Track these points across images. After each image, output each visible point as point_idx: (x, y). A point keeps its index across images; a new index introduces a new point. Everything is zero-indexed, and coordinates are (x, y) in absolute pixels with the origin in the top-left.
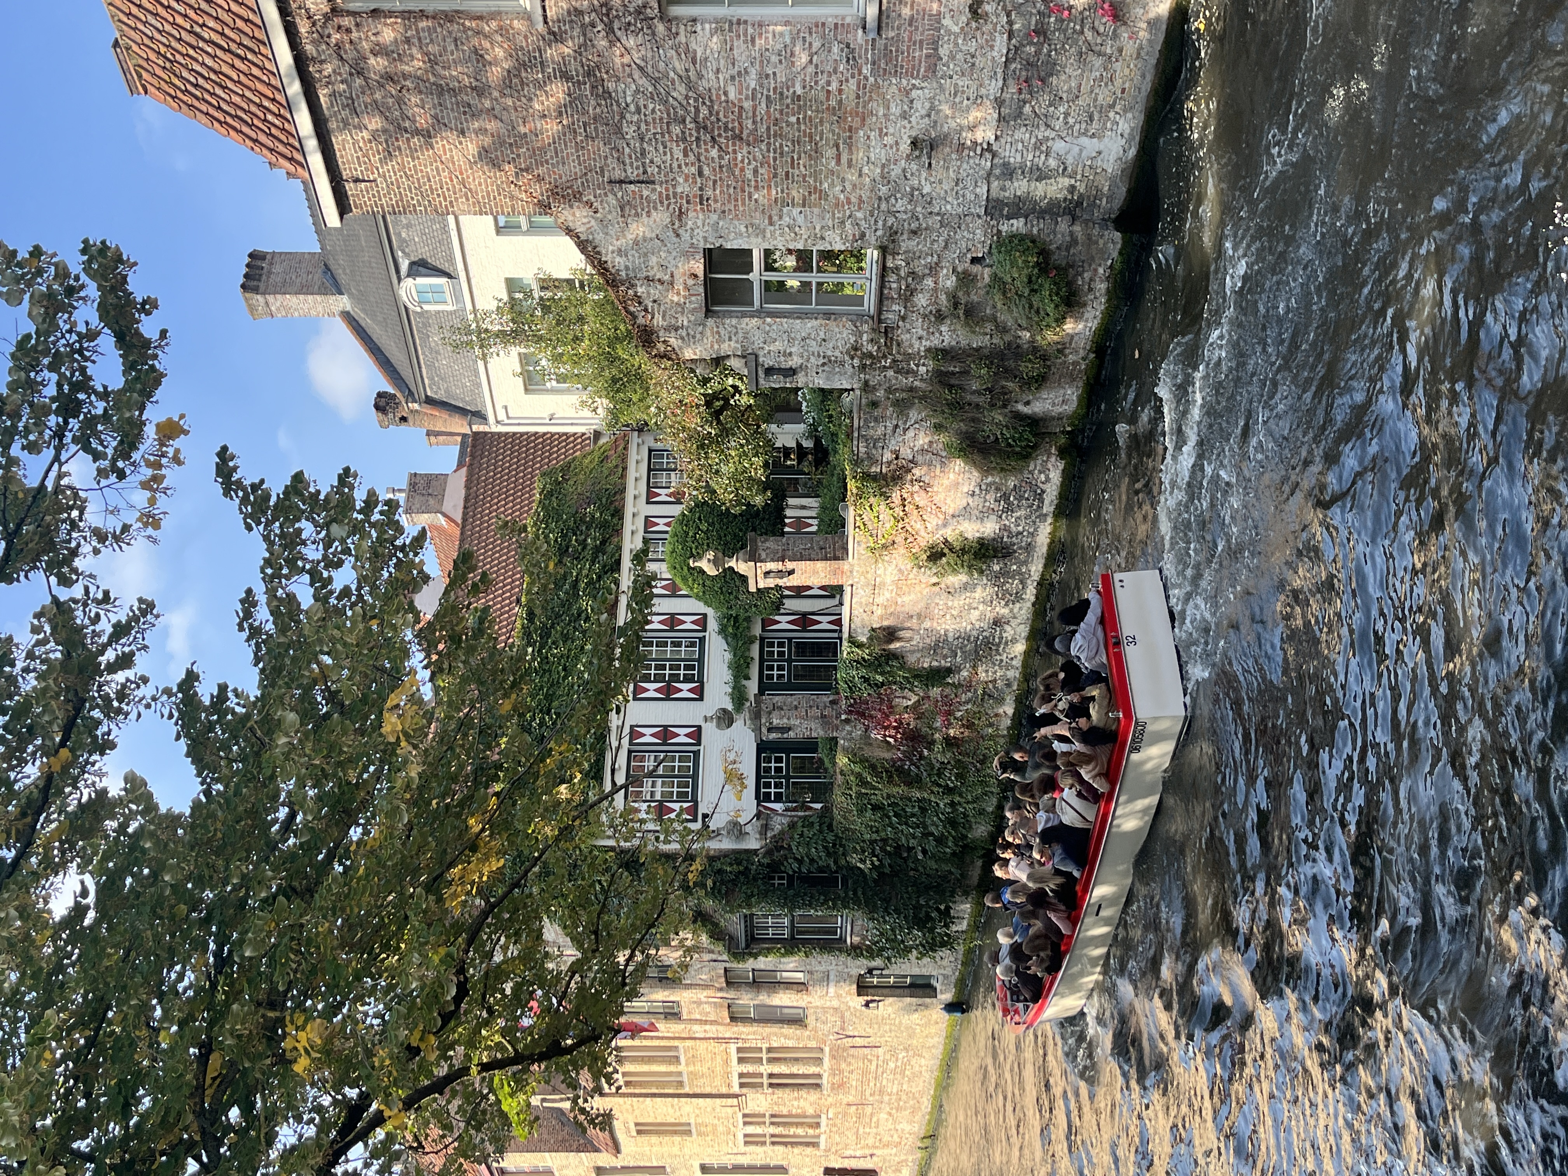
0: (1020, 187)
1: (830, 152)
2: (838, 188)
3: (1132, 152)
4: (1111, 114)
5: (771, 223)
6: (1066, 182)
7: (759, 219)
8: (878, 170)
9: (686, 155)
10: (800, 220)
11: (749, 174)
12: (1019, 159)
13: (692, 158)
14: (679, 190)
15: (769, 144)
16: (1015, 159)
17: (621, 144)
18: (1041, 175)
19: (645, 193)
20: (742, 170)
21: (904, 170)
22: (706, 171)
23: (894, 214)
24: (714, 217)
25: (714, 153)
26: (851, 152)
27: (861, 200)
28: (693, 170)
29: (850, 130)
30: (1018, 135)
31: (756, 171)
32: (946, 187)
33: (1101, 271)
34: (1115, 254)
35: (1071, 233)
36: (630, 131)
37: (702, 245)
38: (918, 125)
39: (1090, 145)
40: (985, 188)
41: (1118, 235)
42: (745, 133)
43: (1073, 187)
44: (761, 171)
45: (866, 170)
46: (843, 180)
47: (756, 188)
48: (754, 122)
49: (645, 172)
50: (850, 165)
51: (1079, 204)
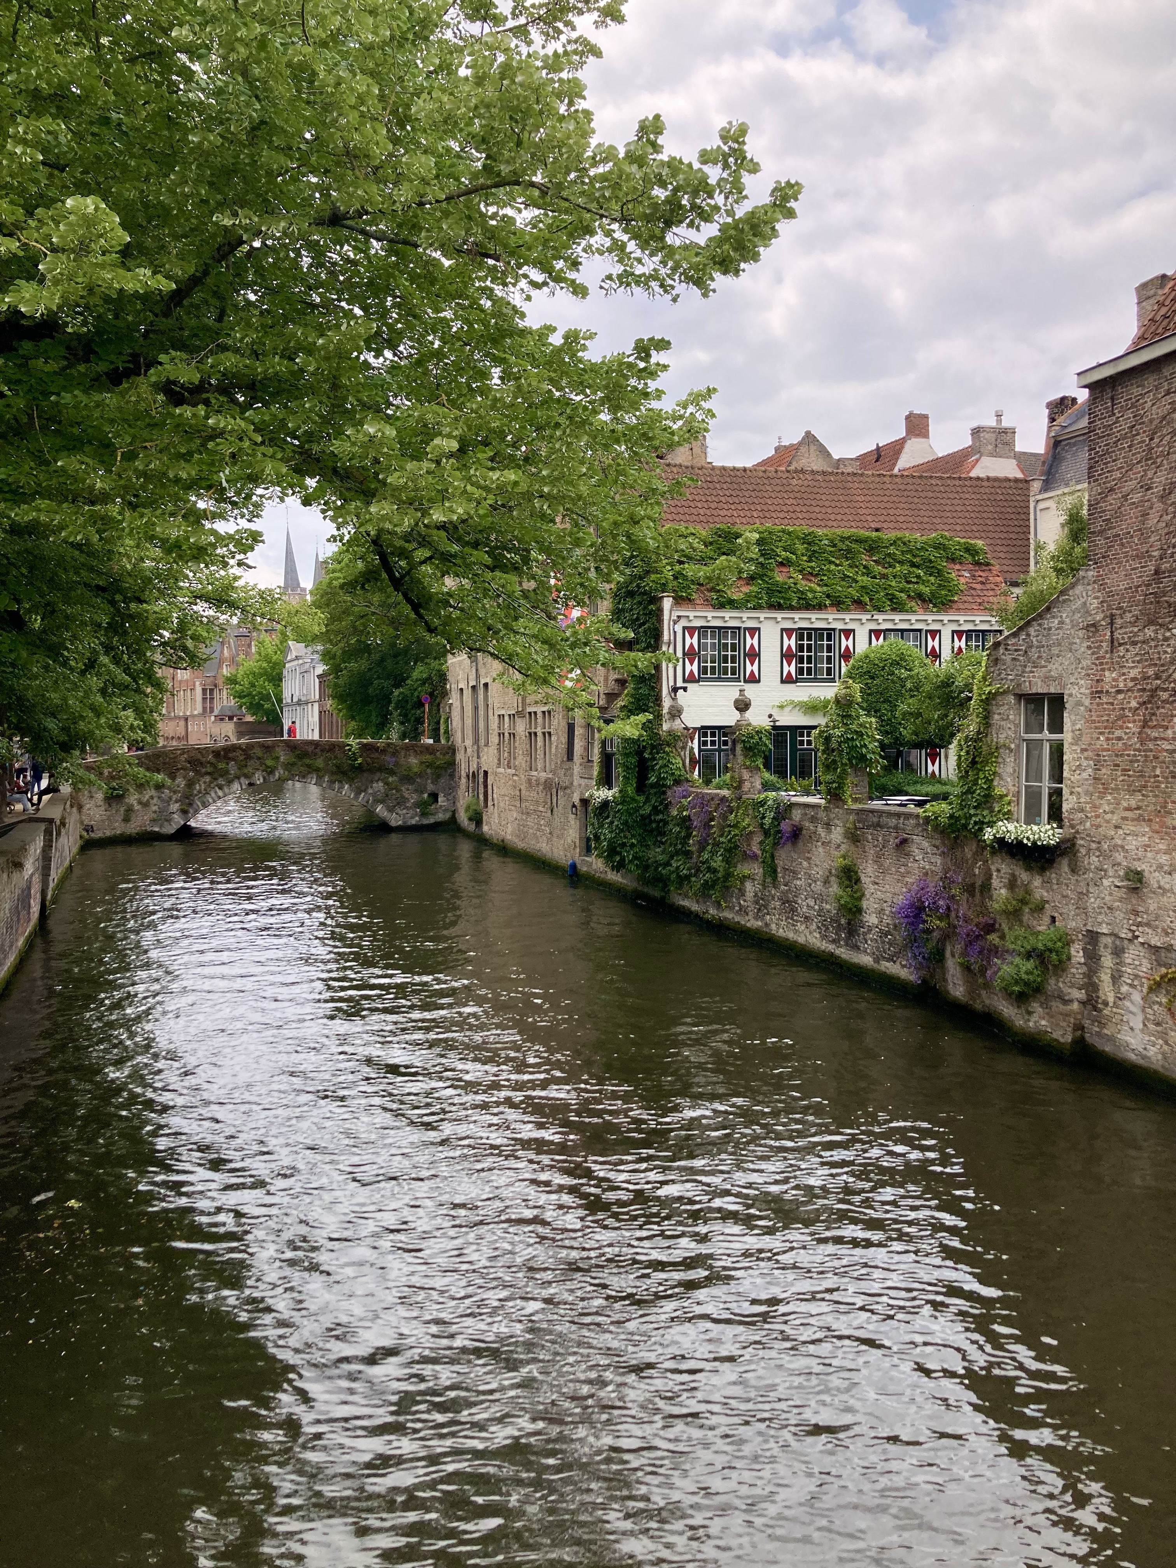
0: (1107, 961)
1: (1133, 803)
2: (1107, 808)
3: (1132, 1057)
4: (1161, 1042)
5: (1083, 750)
6: (1111, 1000)
7: (1086, 739)
8: (1119, 842)
9: (1133, 679)
10: (1085, 775)
11: (1118, 733)
12: (1129, 961)
13: (1131, 684)
14: (1107, 673)
15: (1139, 750)
16: (1128, 958)
17: (1140, 624)
18: (1116, 979)
19: (1104, 644)
20: (1121, 727)
21: (1119, 864)
22: (1121, 696)
23: (1088, 853)
24: (1087, 702)
25: (1134, 704)
26: (1133, 820)
27: (1098, 826)
28: (1121, 685)
29: (1150, 820)
30: (1145, 962)
31: (1119, 739)
32: (1108, 898)
33: (1043, 1023)
34: (1054, 1036)
35: (1071, 1001)
36: (1149, 632)
37: (1067, 692)
38: (1154, 878)
39: (1137, 1022)
40: (1105, 931)
41: (1069, 1038)
42: (1149, 731)
43: (1106, 1004)
44: (1120, 743)
45: (1120, 832)
46: (1113, 813)
47: (1108, 739)
48: (1156, 739)
49: (1120, 645)
50: (1124, 819)
51: (1095, 1009)
